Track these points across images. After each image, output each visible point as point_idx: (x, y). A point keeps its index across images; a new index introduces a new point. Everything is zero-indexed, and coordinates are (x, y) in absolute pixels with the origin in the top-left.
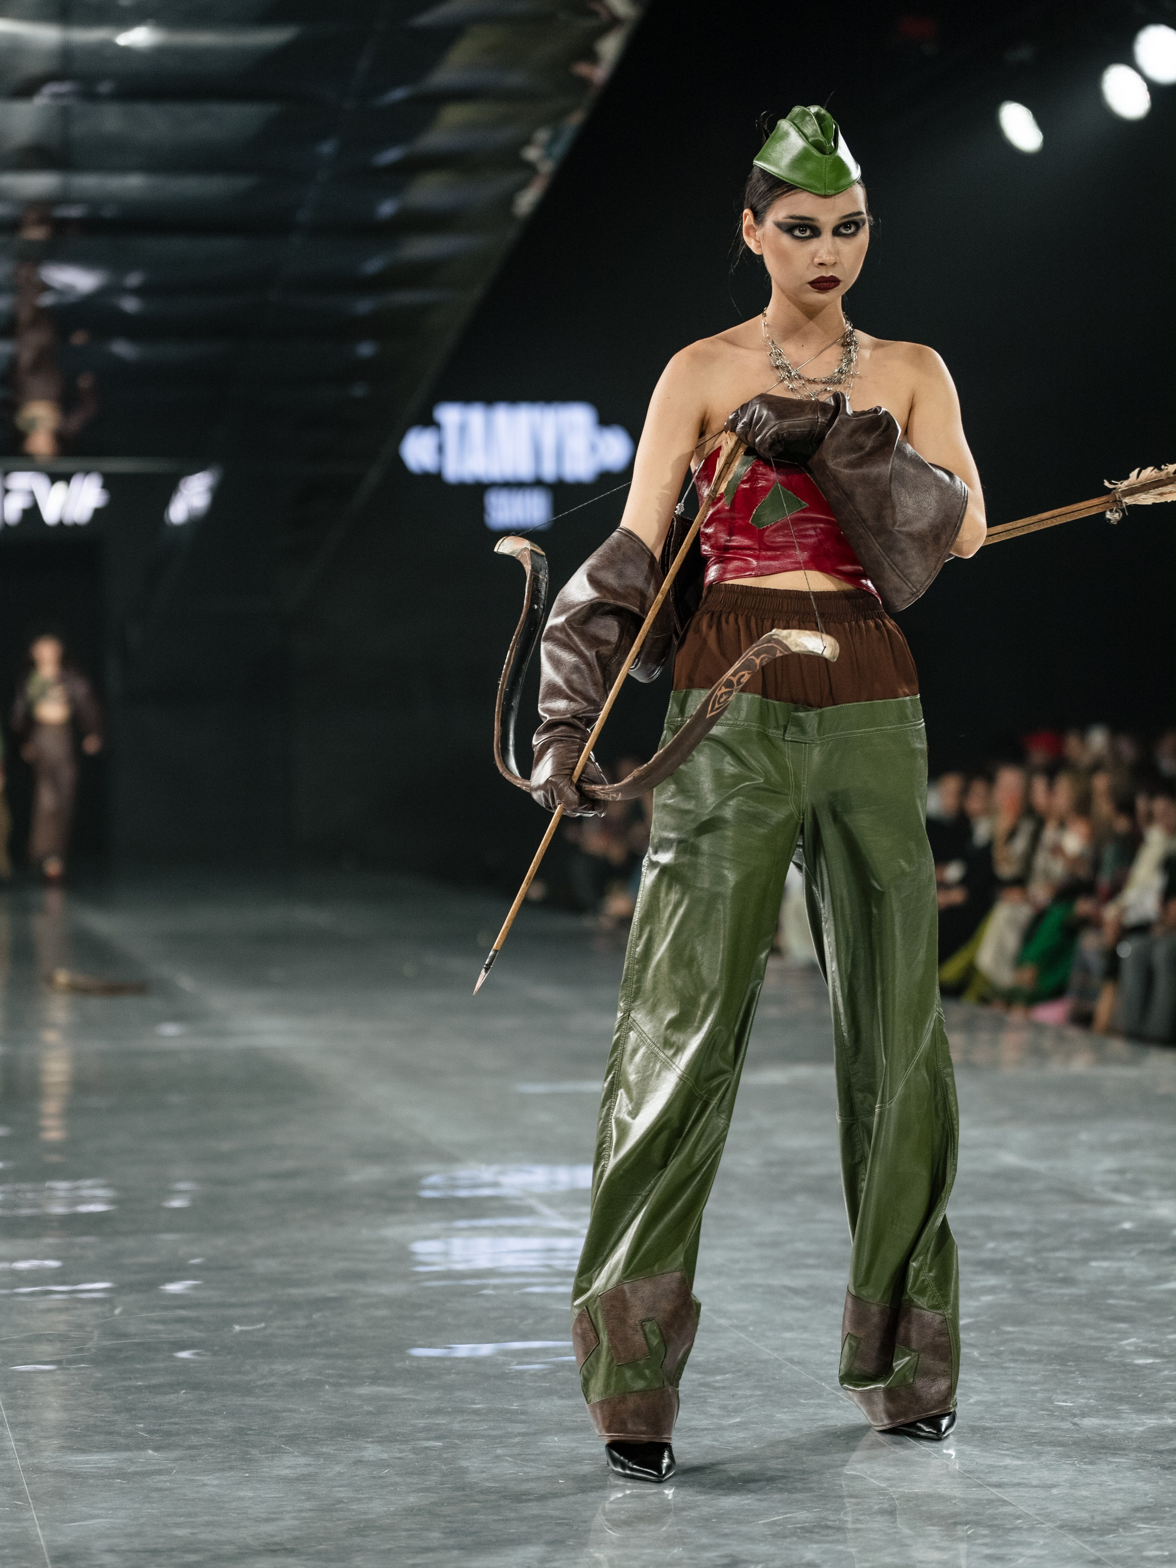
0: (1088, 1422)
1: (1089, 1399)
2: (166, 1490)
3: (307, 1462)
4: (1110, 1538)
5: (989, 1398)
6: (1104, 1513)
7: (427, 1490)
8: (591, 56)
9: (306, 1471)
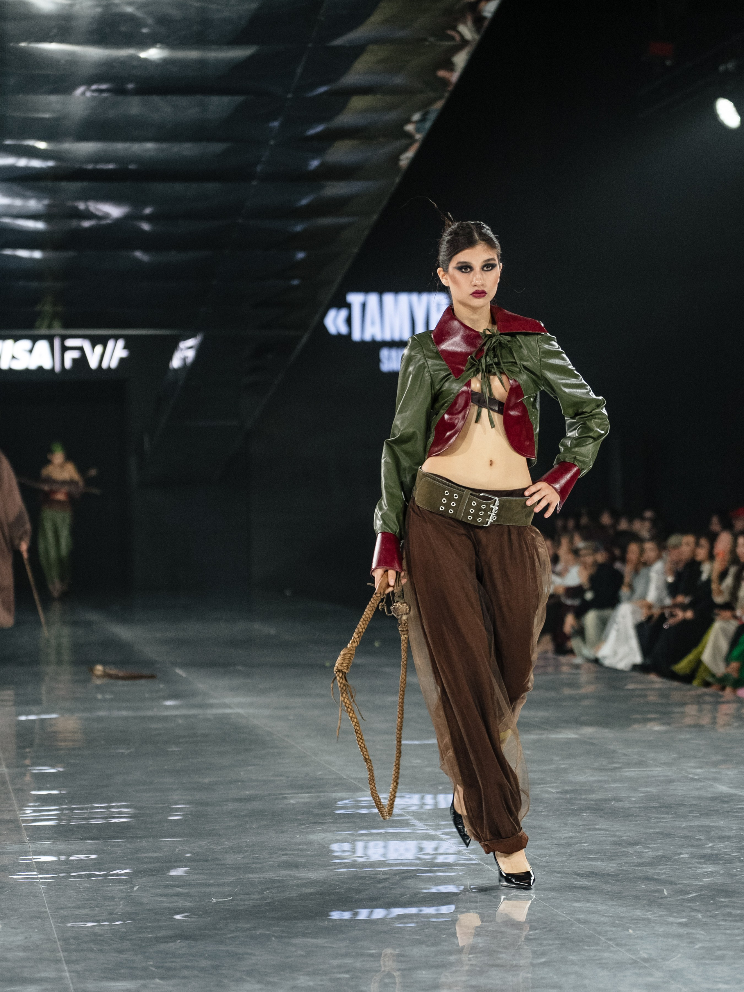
3: (260, 988)
5: (708, 945)
8: (450, 66)
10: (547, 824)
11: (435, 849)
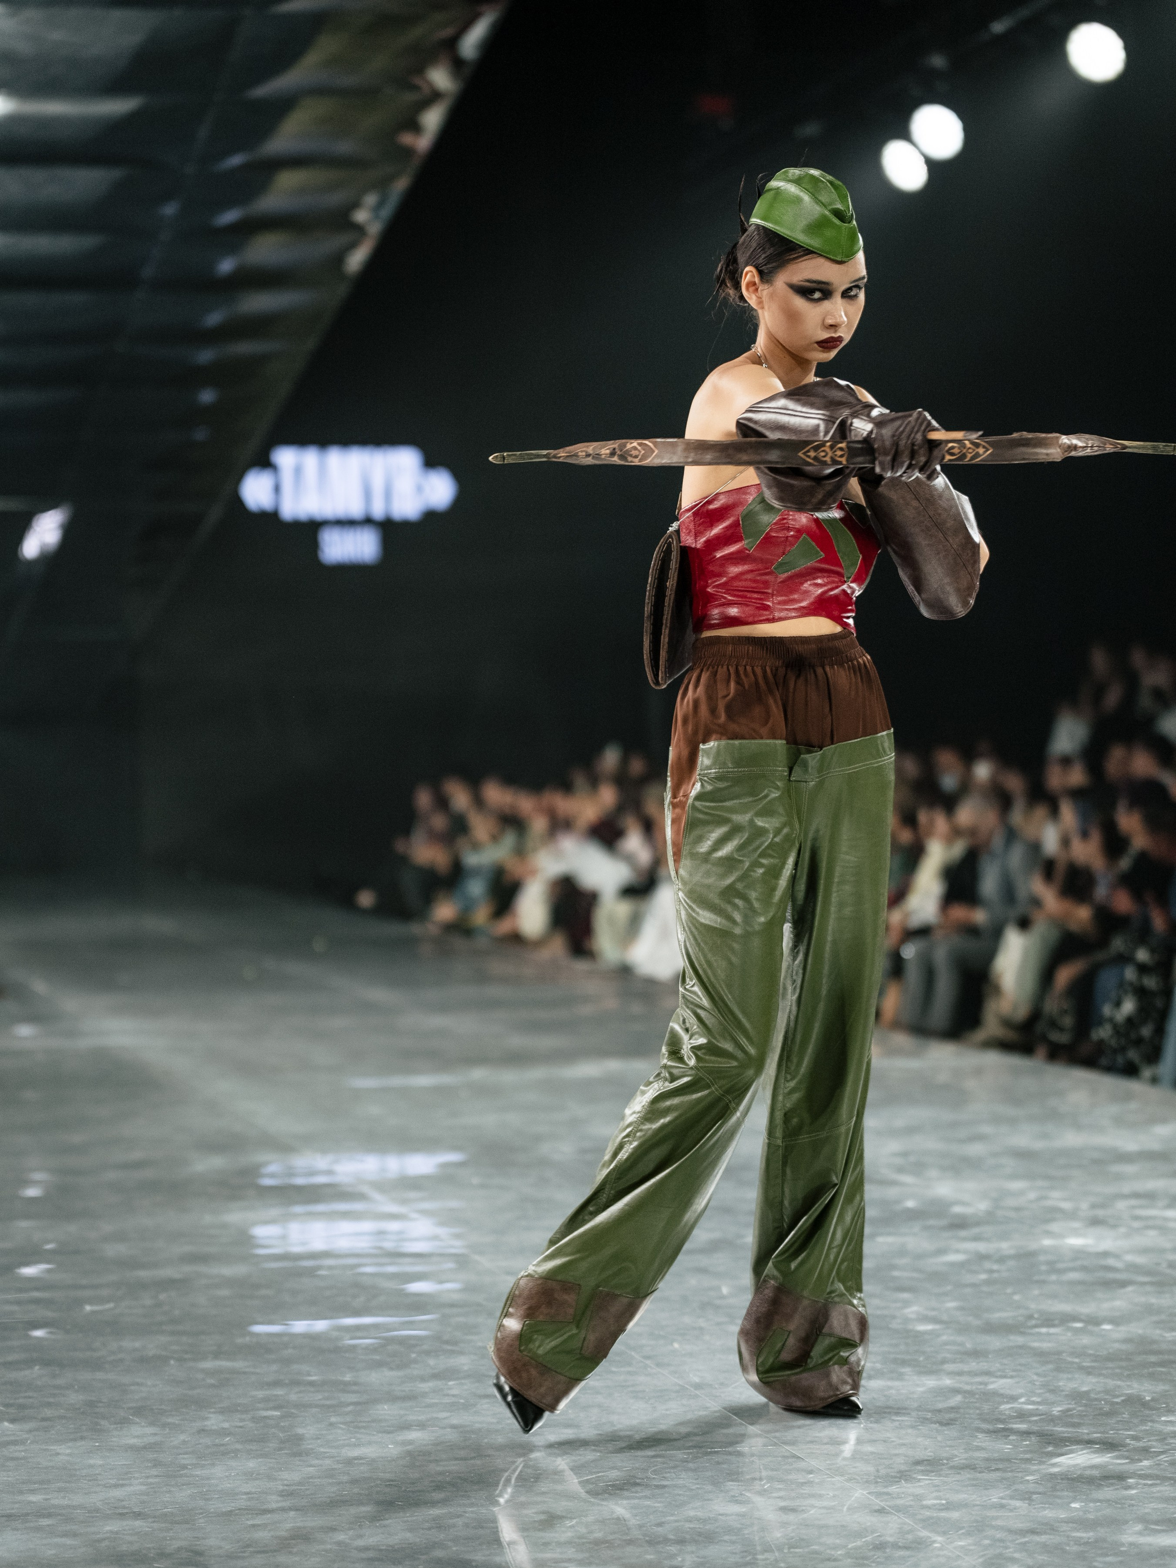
1: (874, 1363)
2: (21, 1459)
3: (153, 1432)
4: (893, 1489)
6: (888, 1466)
7: (265, 1456)
8: (415, 127)
9: (152, 1440)
10: (556, 1195)
11: (400, 1233)
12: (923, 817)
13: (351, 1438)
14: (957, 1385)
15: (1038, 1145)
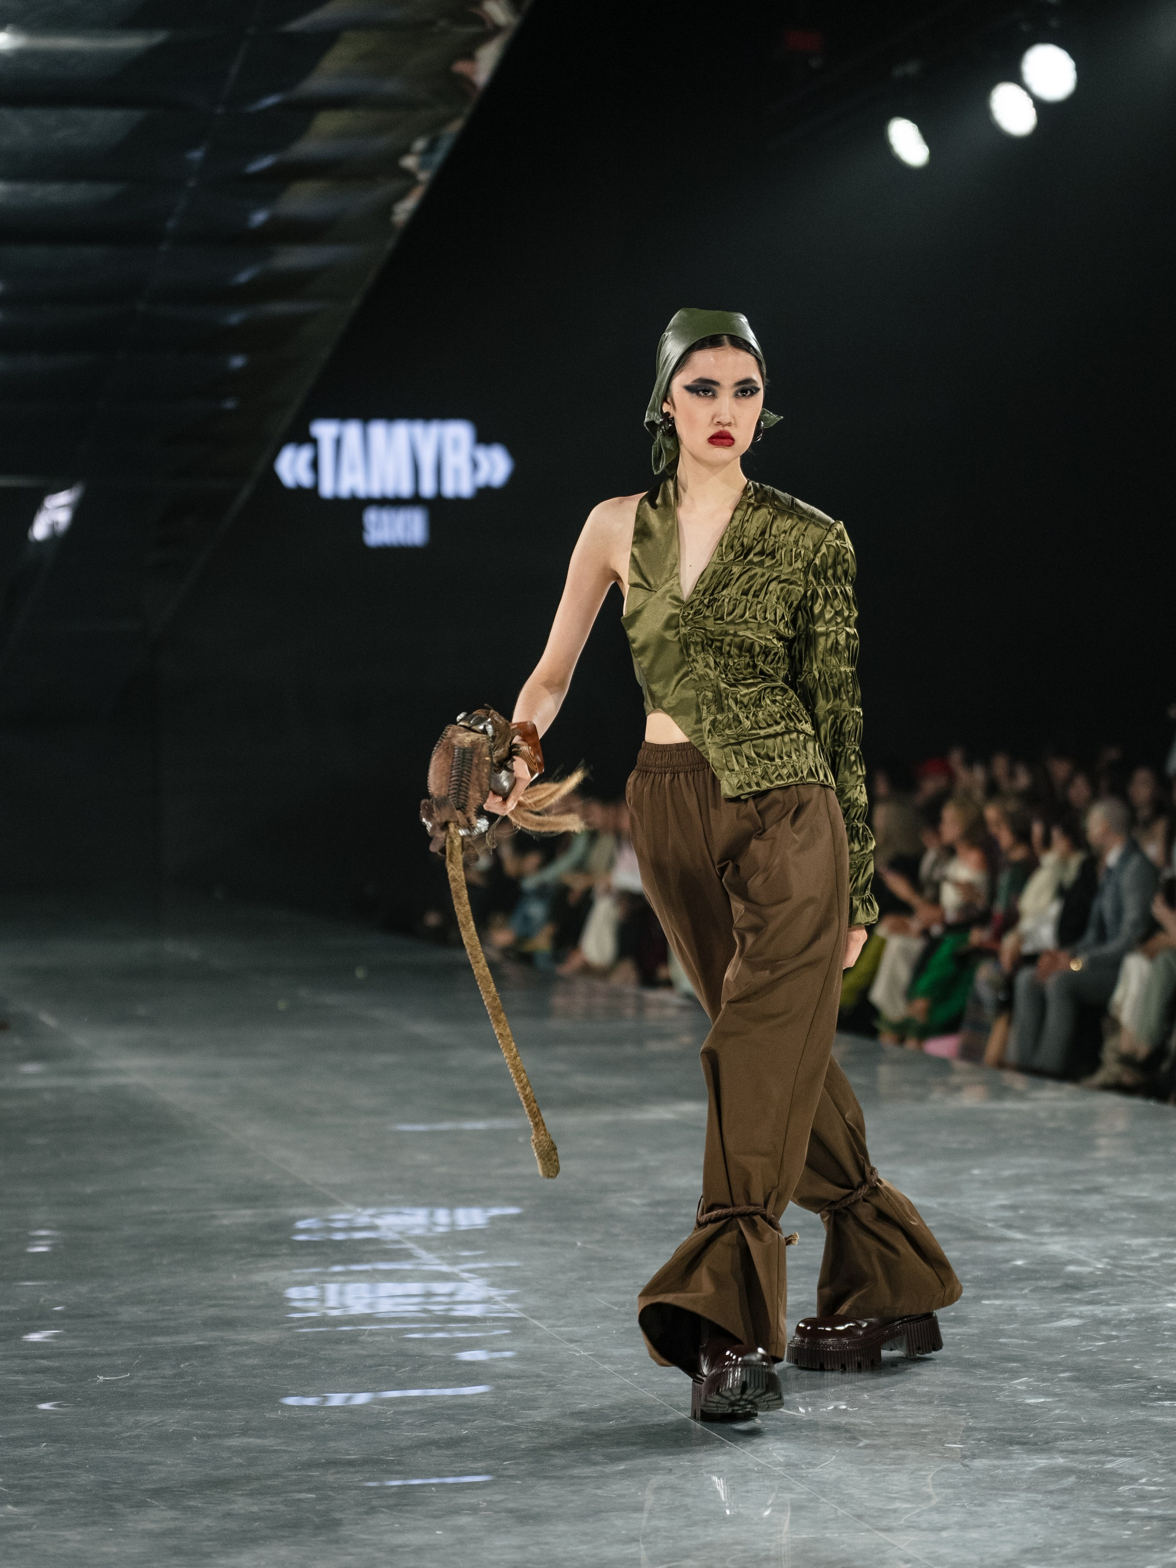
0: (978, 1463)
1: (979, 1440)
2: (26, 1546)
3: (173, 1516)
5: (878, 1441)
6: (994, 1555)
7: (298, 1543)
8: (471, 57)
9: (172, 1525)
10: (627, 1254)
11: (451, 1294)
12: (1037, 830)
13: (393, 1524)
14: (1069, 1464)
15: (1162, 1197)
